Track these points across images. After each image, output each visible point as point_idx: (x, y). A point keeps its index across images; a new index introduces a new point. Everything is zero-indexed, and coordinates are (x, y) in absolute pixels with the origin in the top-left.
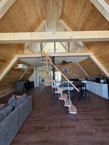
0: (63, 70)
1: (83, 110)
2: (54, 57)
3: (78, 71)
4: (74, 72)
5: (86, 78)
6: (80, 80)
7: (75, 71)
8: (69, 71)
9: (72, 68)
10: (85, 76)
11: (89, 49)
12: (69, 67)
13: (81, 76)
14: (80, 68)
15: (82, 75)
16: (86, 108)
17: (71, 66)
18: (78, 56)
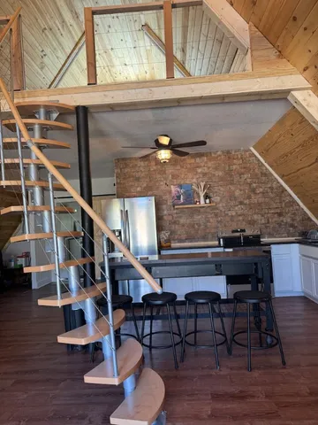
0: (173, 188)
1: (219, 406)
2: (85, 109)
3: (254, 191)
4: (232, 197)
5: (301, 228)
6: (264, 240)
7: (237, 193)
8: (206, 197)
9: (221, 179)
10: (298, 218)
11: (281, 54)
12: (205, 174)
13: (276, 218)
14: (266, 174)
15: (280, 215)
16: (241, 397)
17: (216, 169)
18: (223, 100)
